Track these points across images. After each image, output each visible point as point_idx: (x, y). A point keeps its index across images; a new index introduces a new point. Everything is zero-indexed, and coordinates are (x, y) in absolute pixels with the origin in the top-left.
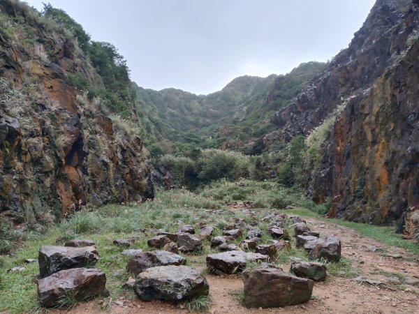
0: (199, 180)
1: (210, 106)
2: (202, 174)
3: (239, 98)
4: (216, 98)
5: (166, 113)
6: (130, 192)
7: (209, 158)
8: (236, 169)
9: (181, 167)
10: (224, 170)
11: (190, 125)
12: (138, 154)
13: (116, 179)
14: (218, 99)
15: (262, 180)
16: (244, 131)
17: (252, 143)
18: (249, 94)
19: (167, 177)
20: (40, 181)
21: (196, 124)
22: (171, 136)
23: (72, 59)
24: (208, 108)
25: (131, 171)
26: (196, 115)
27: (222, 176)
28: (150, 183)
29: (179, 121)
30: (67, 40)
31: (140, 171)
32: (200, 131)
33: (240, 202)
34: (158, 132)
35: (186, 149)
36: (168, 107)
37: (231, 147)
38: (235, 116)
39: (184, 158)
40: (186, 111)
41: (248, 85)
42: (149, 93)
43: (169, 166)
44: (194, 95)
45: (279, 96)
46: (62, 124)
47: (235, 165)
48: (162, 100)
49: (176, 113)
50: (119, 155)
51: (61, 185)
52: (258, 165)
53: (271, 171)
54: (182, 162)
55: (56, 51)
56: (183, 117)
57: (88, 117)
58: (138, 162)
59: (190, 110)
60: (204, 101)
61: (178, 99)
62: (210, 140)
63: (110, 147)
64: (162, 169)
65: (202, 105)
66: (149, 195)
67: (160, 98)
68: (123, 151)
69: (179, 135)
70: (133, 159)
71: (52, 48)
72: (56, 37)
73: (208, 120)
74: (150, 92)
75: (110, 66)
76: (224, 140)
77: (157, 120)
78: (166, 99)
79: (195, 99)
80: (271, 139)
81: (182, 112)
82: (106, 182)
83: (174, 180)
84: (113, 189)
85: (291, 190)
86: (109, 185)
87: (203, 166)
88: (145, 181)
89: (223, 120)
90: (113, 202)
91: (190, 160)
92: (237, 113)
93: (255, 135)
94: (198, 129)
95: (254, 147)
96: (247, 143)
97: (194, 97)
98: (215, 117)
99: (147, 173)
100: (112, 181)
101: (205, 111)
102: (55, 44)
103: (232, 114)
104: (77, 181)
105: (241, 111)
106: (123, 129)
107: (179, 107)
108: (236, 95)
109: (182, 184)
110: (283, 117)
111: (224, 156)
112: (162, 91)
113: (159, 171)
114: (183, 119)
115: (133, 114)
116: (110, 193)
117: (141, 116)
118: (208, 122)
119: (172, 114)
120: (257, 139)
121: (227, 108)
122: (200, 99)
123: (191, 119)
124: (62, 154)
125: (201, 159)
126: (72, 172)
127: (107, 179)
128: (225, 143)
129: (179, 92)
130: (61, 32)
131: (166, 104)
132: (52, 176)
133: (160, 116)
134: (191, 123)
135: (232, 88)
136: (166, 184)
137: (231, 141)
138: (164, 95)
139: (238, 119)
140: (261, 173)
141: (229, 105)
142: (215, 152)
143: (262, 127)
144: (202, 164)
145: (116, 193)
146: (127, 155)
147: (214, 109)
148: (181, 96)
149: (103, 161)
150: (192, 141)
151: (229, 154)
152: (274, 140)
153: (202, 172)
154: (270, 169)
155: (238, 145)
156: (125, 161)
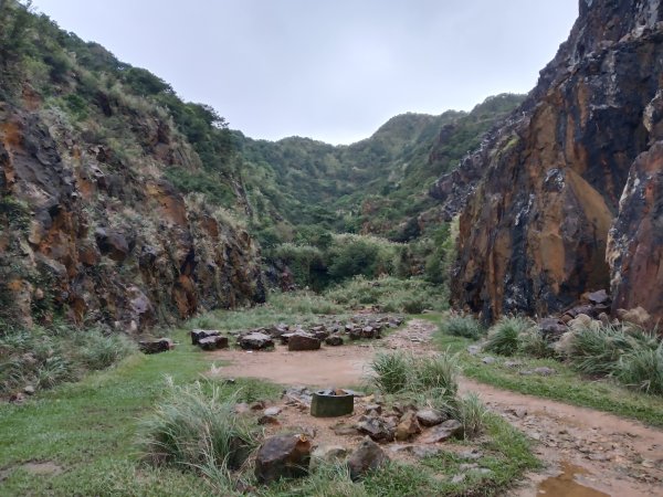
0: (329, 277)
1: (354, 163)
2: (332, 269)
3: (397, 149)
4: (362, 150)
5: (287, 176)
6: (237, 296)
7: (342, 247)
8: (378, 261)
9: (305, 259)
10: (364, 264)
11: (324, 193)
12: (246, 252)
13: (222, 283)
14: (366, 151)
15: (408, 277)
16: (394, 206)
17: (403, 224)
18: (413, 141)
19: (286, 274)
20: (165, 291)
21: (332, 191)
22: (293, 213)
23: (167, 143)
24: (350, 166)
25: (238, 273)
26: (331, 176)
27: (358, 272)
28: (260, 285)
29: (306, 188)
30: (161, 122)
31: (248, 272)
32: (338, 202)
33: (369, 307)
34: (274, 209)
35: (312, 235)
36: (291, 165)
37: (375, 231)
38: (390, 179)
39: (308, 248)
40: (317, 172)
41: (411, 128)
42: (262, 147)
43: (288, 259)
44: (329, 146)
45: (445, 153)
46: (177, 239)
47: (377, 257)
48: (281, 155)
49: (302, 176)
50: (225, 256)
51: (177, 293)
52: (404, 257)
53: (419, 265)
54: (305, 252)
55: (151, 137)
56: (313, 180)
57: (193, 220)
58: (246, 261)
59: (323, 169)
60: (345, 154)
61: (305, 153)
62: (349, 218)
63: (215, 251)
64: (279, 264)
65: (341, 162)
66: (259, 299)
67: (278, 153)
68: (229, 250)
69: (305, 210)
70: (240, 258)
71: (147, 136)
72: (149, 121)
73: (349, 185)
74: (262, 144)
75: (208, 136)
76: (366, 220)
77: (272, 191)
78: (286, 155)
79: (330, 152)
80: (427, 219)
81: (312, 173)
82: (213, 287)
83: (294, 277)
84: (220, 294)
85: (436, 290)
86: (216, 290)
87: (334, 259)
88: (254, 284)
89: (372, 185)
90: (220, 307)
91: (316, 250)
92: (393, 173)
93: (408, 213)
94: (335, 198)
95: (406, 230)
96: (397, 224)
97: (329, 149)
98: (361, 179)
99: (256, 274)
100: (218, 286)
101: (346, 170)
102: (149, 130)
103: (386, 173)
104: (190, 289)
105: (398, 171)
106: (228, 224)
107: (307, 166)
108: (393, 145)
109: (307, 283)
110: (444, 189)
111: (364, 244)
112: (281, 142)
113: (275, 266)
114: (312, 184)
115: (239, 194)
116: (217, 298)
117: (250, 188)
118: (349, 188)
119: (296, 178)
120: (410, 219)
121: (379, 164)
122: (338, 152)
123: (324, 183)
124: (178, 266)
125: (331, 248)
126: (186, 281)
127: (214, 284)
128: (367, 224)
129: (305, 142)
130: (155, 114)
131: (287, 162)
132: (172, 286)
133: (278, 182)
134: (324, 189)
135: (386, 133)
136: (284, 284)
137: (376, 221)
138: (283, 148)
139: (393, 183)
140: (407, 268)
141: (383, 160)
142: (351, 238)
143: (417, 200)
144: (333, 255)
145: (222, 297)
146: (232, 254)
147: (359, 167)
148: (310, 148)
149: (210, 266)
150: (323, 220)
151: (371, 240)
152: (431, 220)
153: (333, 267)
154: (418, 262)
155: (385, 227)
156: (230, 262)
